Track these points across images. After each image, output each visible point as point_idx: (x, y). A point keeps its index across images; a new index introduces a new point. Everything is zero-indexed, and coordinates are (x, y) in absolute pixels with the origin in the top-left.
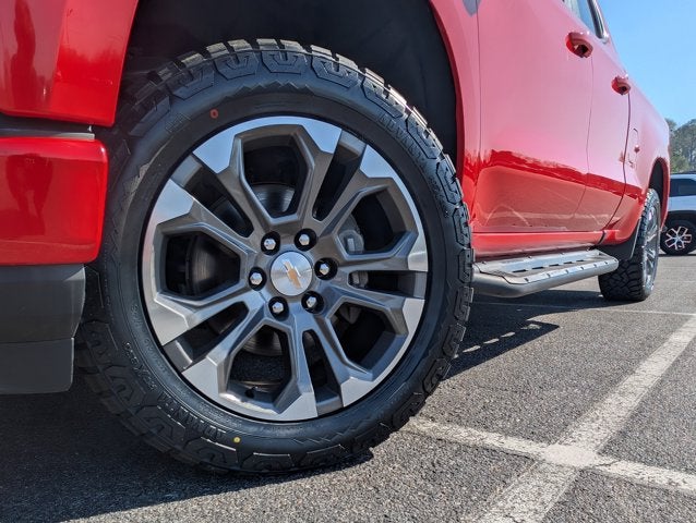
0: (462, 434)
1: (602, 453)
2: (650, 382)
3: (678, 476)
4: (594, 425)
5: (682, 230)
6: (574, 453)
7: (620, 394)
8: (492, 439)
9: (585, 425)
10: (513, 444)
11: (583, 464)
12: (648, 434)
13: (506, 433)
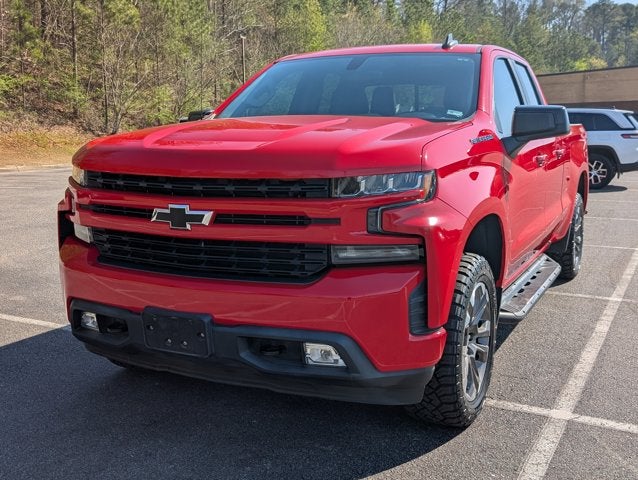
0: (511, 406)
1: (574, 412)
2: (588, 369)
3: (604, 421)
4: (567, 398)
5: (598, 165)
6: (562, 412)
7: (576, 378)
8: (526, 408)
9: (563, 399)
10: (535, 410)
11: (568, 418)
12: (591, 402)
13: (532, 405)
